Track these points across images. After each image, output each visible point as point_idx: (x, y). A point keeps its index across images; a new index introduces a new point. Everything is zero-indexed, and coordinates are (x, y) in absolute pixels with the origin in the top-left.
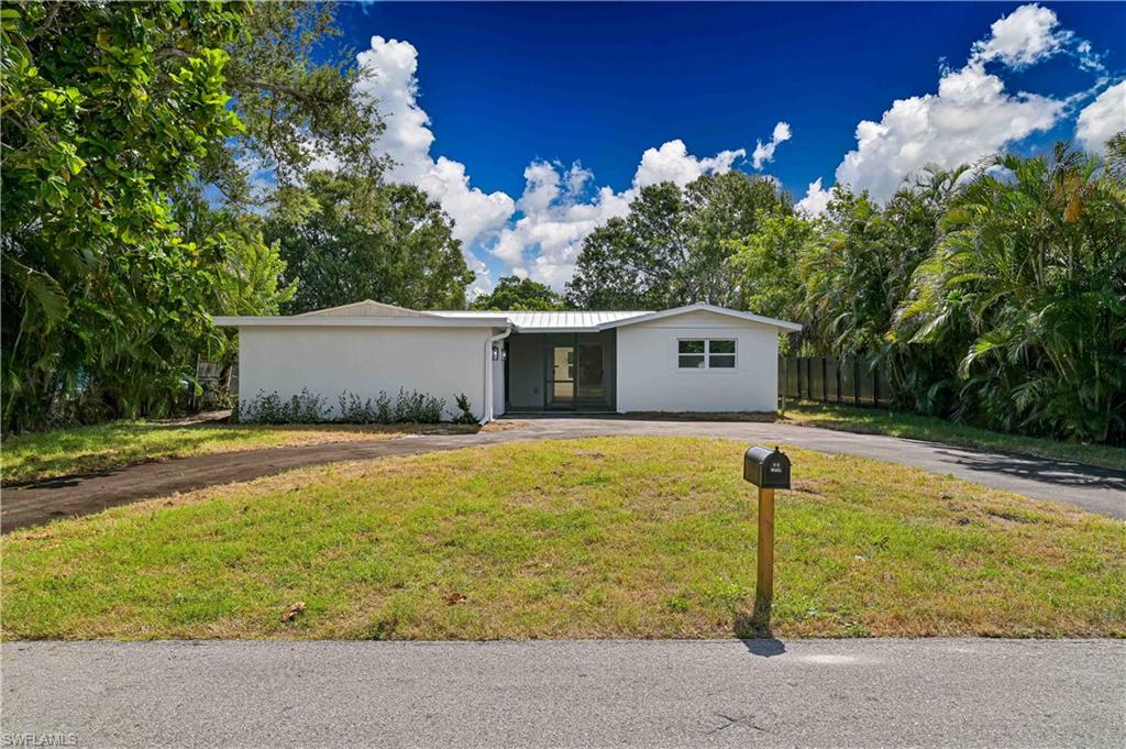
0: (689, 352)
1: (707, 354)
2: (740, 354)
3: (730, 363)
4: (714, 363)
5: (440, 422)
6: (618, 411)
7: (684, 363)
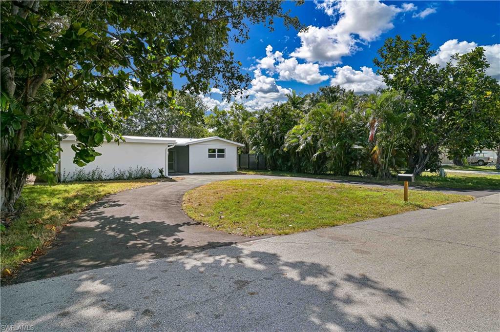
0: (212, 153)
1: (217, 153)
2: (226, 153)
3: (223, 156)
4: (219, 156)
5: (152, 178)
6: (190, 172)
7: (210, 156)
